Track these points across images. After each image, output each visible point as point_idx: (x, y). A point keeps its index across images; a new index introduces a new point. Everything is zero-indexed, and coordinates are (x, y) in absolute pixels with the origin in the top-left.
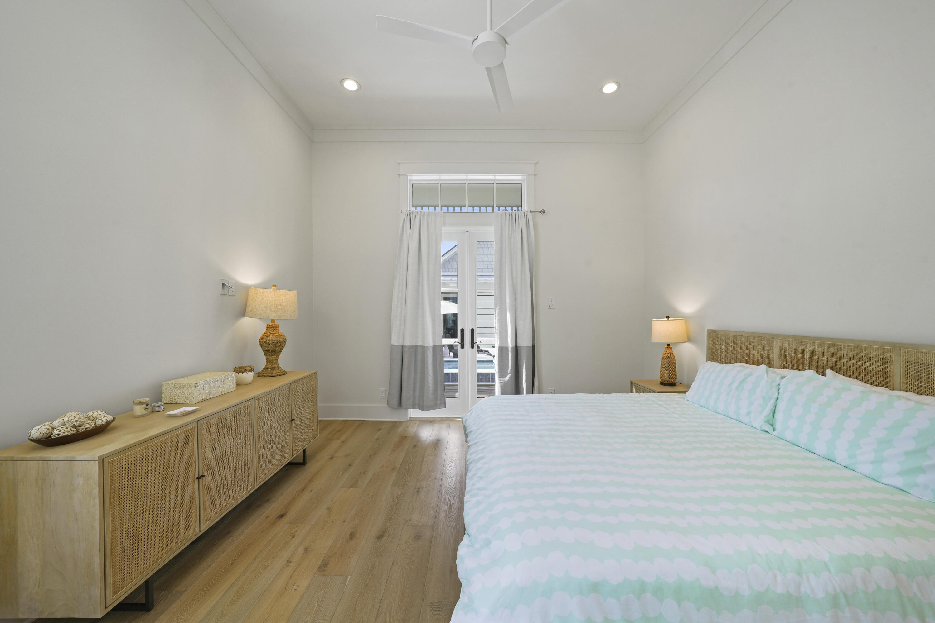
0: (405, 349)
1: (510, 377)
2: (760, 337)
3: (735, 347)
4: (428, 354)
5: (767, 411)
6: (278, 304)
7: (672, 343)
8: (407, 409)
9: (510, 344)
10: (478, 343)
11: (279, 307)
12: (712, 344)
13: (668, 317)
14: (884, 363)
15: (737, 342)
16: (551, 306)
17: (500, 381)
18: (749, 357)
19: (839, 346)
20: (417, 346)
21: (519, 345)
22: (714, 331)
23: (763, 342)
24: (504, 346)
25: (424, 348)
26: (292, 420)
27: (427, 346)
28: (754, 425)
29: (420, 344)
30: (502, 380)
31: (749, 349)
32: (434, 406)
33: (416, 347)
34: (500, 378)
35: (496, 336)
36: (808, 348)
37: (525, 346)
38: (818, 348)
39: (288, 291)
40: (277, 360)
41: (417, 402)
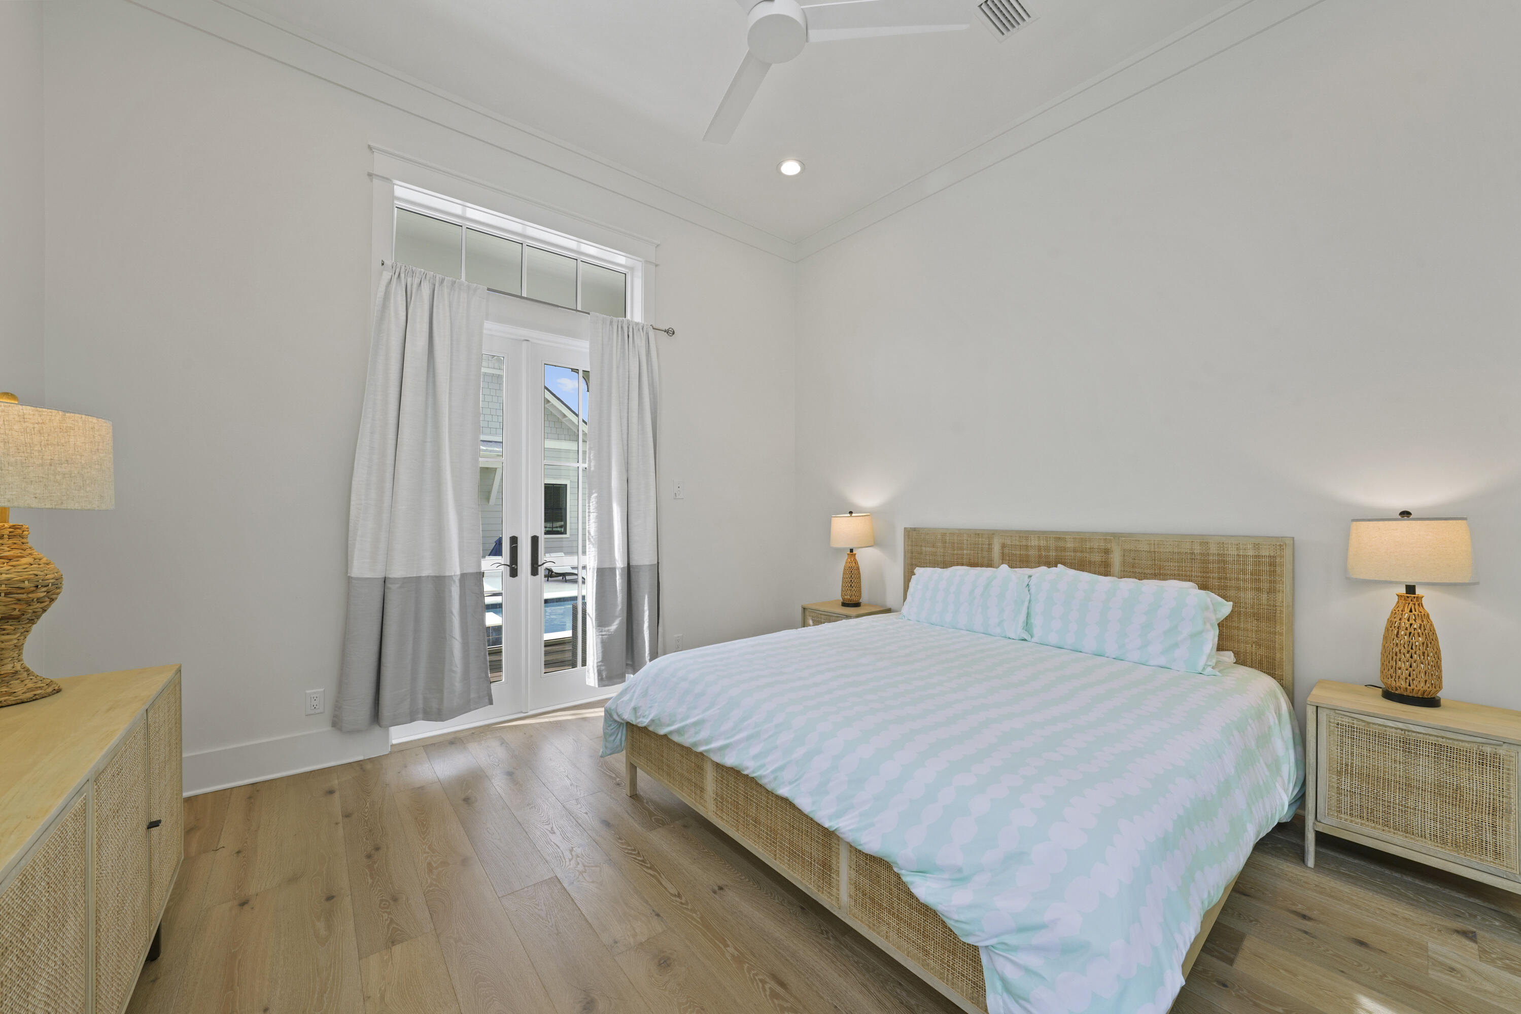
0: (393, 587)
1: (620, 624)
2: (978, 534)
3: (945, 547)
4: (453, 592)
5: (1022, 618)
6: (56, 458)
7: (856, 548)
8: (387, 727)
9: (619, 562)
10: (545, 565)
11: (59, 469)
12: (912, 546)
13: (851, 513)
14: (1105, 553)
15: (948, 541)
16: (677, 495)
17: (601, 633)
18: (962, 558)
19: (1064, 539)
20: (420, 577)
21: (633, 563)
22: (914, 529)
23: (980, 539)
24: (607, 565)
25: (440, 582)
26: (154, 824)
27: (451, 576)
28: (1010, 636)
29: (427, 570)
30: (605, 631)
31: (962, 549)
32: (465, 708)
33: (419, 579)
34: (600, 628)
35: (589, 548)
36: (1033, 544)
37: (647, 563)
38: (1043, 543)
39: (94, 420)
40: (18, 647)
41: (420, 704)
